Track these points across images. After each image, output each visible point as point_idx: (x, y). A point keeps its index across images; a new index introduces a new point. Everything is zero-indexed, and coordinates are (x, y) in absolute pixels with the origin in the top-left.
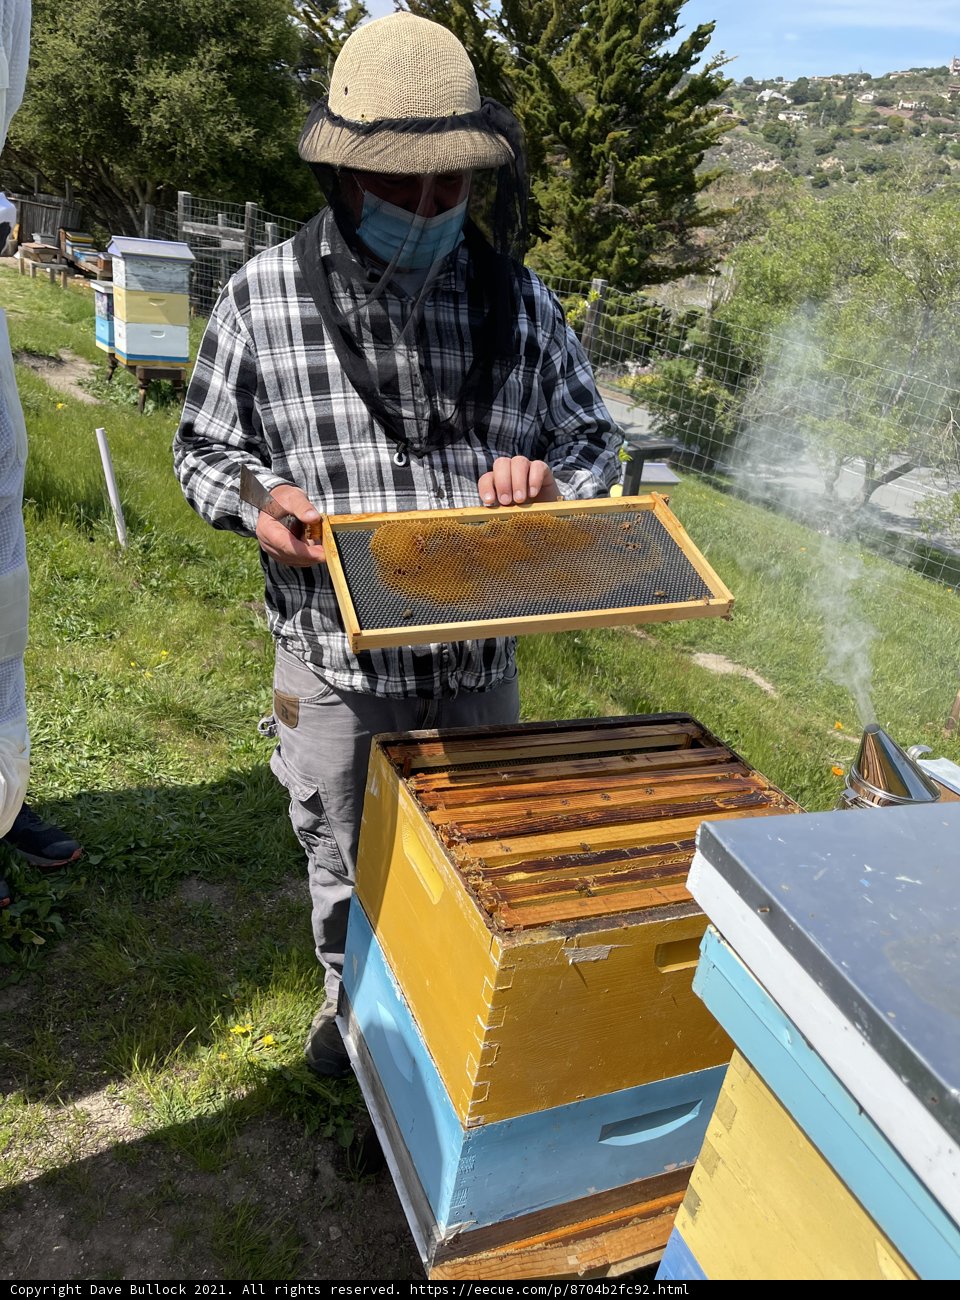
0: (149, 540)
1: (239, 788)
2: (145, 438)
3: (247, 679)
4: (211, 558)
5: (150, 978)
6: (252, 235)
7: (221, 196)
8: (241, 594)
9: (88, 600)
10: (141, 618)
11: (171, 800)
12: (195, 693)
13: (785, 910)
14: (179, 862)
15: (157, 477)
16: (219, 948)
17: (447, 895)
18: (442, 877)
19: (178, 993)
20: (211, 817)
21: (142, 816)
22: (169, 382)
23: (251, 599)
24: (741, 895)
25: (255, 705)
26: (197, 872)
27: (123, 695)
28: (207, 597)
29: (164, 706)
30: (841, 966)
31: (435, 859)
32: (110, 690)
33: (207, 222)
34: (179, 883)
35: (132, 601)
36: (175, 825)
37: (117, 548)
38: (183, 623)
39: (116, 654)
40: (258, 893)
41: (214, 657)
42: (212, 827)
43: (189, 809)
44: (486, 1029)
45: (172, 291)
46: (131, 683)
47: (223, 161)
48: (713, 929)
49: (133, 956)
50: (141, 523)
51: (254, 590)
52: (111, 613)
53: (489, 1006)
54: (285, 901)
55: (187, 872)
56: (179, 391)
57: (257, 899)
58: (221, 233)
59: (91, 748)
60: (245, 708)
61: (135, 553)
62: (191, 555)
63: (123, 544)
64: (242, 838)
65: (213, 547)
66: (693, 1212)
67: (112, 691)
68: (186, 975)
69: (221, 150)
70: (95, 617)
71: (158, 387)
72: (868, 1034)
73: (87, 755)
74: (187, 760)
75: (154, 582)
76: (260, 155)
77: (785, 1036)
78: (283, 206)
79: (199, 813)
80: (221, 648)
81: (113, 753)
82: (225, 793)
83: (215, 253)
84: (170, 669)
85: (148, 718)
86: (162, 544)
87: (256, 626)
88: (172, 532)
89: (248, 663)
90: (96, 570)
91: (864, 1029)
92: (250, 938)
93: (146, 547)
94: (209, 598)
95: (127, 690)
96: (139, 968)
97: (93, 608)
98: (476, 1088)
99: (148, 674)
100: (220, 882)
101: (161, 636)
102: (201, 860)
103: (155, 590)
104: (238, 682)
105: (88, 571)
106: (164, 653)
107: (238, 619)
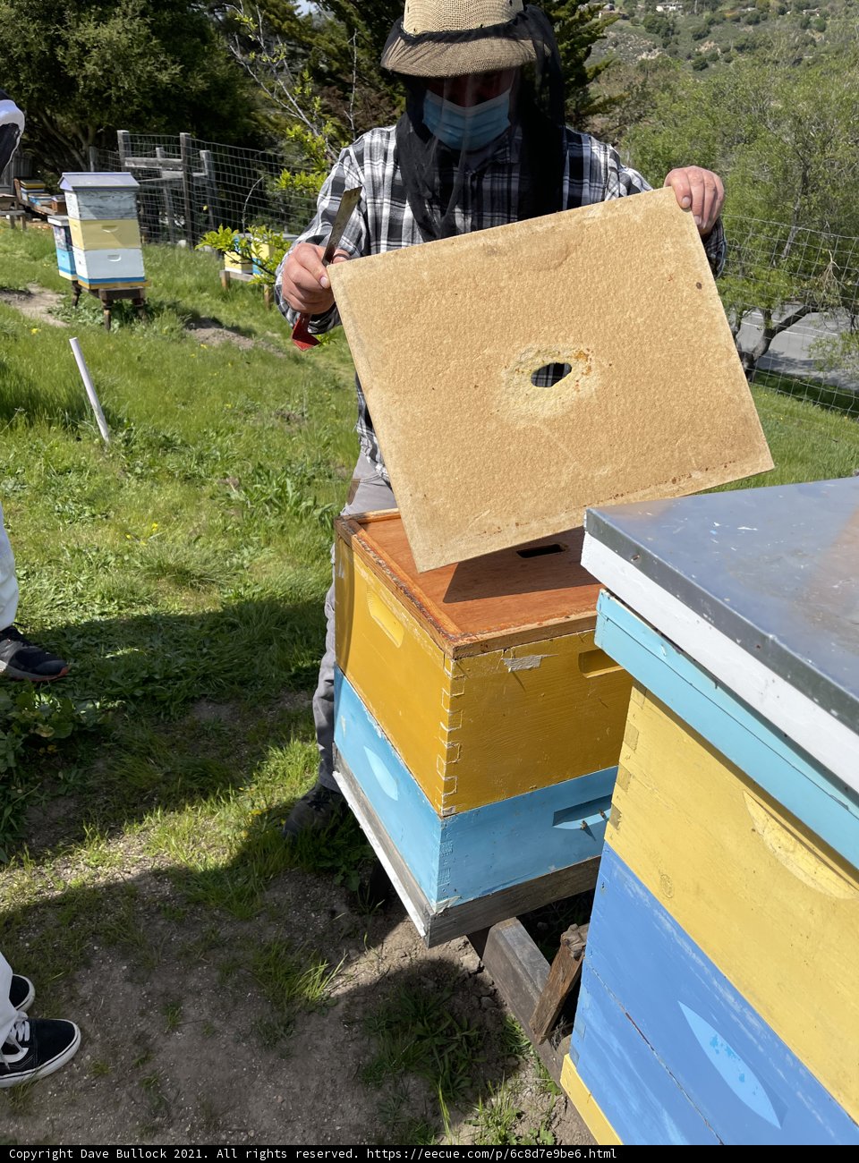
0: (130, 435)
1: (234, 626)
2: (114, 351)
3: (230, 541)
4: (186, 446)
5: (177, 781)
6: (189, 163)
7: (156, 131)
8: (217, 474)
9: (83, 489)
10: (131, 500)
11: (176, 641)
12: (185, 554)
13: (649, 551)
14: (188, 689)
15: (129, 381)
16: (231, 753)
17: (408, 636)
18: (401, 623)
19: (201, 790)
20: (212, 652)
21: (153, 656)
22: (129, 302)
23: (226, 476)
24: (618, 553)
25: (240, 561)
26: (205, 696)
27: (123, 562)
28: (187, 478)
29: (160, 566)
30: (692, 578)
31: (395, 611)
32: (111, 559)
33: (146, 156)
34: (191, 705)
35: (122, 487)
36: (182, 661)
37: (102, 444)
38: (169, 501)
39: (112, 530)
40: (259, 707)
41: (199, 526)
42: (214, 659)
43: (191, 647)
44: (448, 730)
45: (122, 218)
46: (129, 551)
47: (154, 98)
48: (603, 591)
49: (160, 765)
50: (120, 421)
51: (227, 469)
52: (104, 499)
53: (448, 711)
54: (282, 710)
55: (196, 696)
56: (140, 308)
57: (259, 712)
58: (161, 164)
59: (102, 606)
60: (232, 564)
61: (118, 447)
62: (168, 445)
63: (107, 440)
64: (241, 665)
65: (187, 435)
66: (616, 824)
67: (114, 559)
68: (206, 775)
69: (152, 89)
70: (90, 502)
71: (120, 307)
72: (713, 619)
73: (98, 612)
74: (187, 609)
75: (138, 470)
76: (188, 88)
77: (662, 650)
78: (214, 135)
79: (201, 650)
80: (204, 518)
81: (121, 608)
82: (222, 631)
83: (157, 183)
84: (162, 539)
85: (147, 578)
86: (142, 437)
87: (233, 497)
88: (149, 426)
89: (229, 528)
90: (86, 463)
91: (709, 616)
92: (256, 743)
93: (127, 441)
94: (188, 479)
95: (126, 558)
96: (167, 774)
97: (87, 495)
98: (445, 782)
99: (143, 543)
100: (227, 701)
101: (150, 511)
102: (208, 685)
103: (140, 477)
104: (223, 544)
105: (79, 465)
106: (155, 525)
107: (216, 493)
